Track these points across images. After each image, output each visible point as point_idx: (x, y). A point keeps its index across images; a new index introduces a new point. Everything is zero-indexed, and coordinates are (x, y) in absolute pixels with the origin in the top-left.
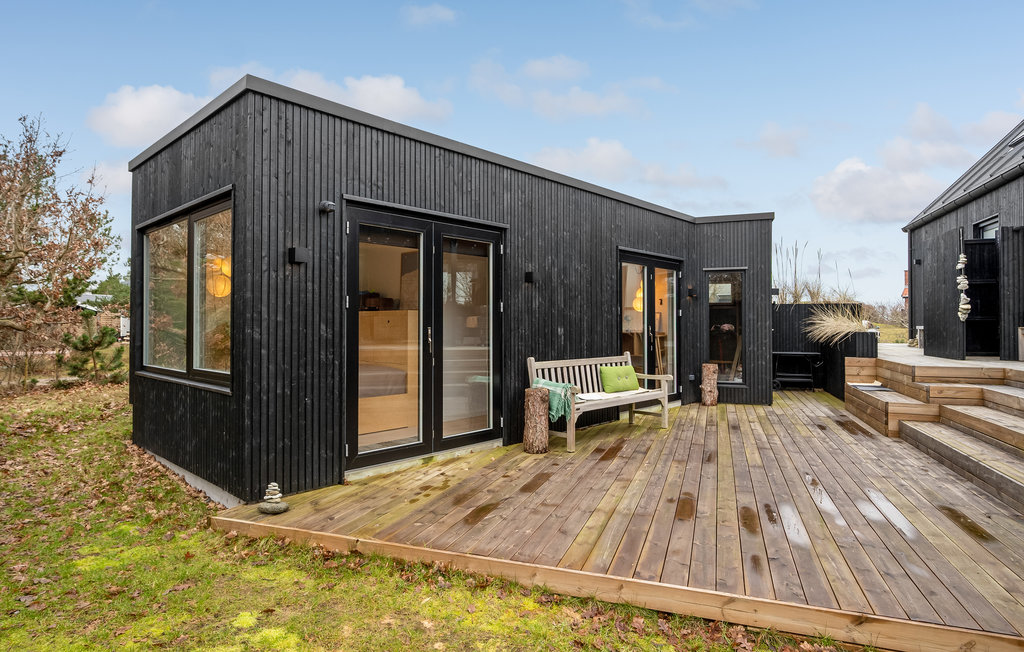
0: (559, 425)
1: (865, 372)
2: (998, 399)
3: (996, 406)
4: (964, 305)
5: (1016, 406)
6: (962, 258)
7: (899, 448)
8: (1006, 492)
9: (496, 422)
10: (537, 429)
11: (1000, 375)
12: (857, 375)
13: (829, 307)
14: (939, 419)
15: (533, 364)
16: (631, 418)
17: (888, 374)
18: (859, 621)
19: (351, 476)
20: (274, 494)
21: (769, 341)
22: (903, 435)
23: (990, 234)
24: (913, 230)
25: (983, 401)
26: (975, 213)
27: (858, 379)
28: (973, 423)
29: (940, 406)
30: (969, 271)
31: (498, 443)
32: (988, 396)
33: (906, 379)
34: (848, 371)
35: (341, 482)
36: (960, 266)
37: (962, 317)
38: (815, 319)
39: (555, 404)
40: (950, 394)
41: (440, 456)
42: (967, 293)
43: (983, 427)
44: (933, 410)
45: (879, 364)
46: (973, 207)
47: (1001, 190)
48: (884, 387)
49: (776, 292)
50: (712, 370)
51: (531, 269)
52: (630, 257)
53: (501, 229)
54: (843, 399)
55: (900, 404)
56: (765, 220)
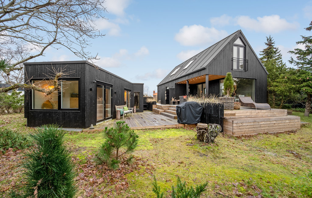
0: (122, 115)
3: (170, 110)
4: (166, 98)
5: (172, 109)
7: (161, 115)
9: (111, 116)
10: (119, 116)
11: (170, 106)
12: (154, 107)
13: (150, 98)
14: (164, 112)
15: (116, 107)
16: (127, 115)
17: (158, 107)
18: (165, 126)
19: (97, 124)
20: (92, 126)
21: (143, 103)
23: (168, 88)
24: (158, 86)
25: (168, 109)
26: (166, 85)
30: (166, 93)
31: (111, 119)
33: (160, 107)
35: (96, 125)
38: (147, 99)
39: (121, 112)
40: (165, 109)
41: (105, 121)
42: (166, 96)
44: (164, 111)
45: (157, 106)
47: (169, 83)
48: (157, 108)
49: (144, 95)
50: (135, 107)
51: (115, 91)
52: (125, 89)
53: (112, 85)
54: (152, 111)
55: (160, 110)
56: (143, 84)
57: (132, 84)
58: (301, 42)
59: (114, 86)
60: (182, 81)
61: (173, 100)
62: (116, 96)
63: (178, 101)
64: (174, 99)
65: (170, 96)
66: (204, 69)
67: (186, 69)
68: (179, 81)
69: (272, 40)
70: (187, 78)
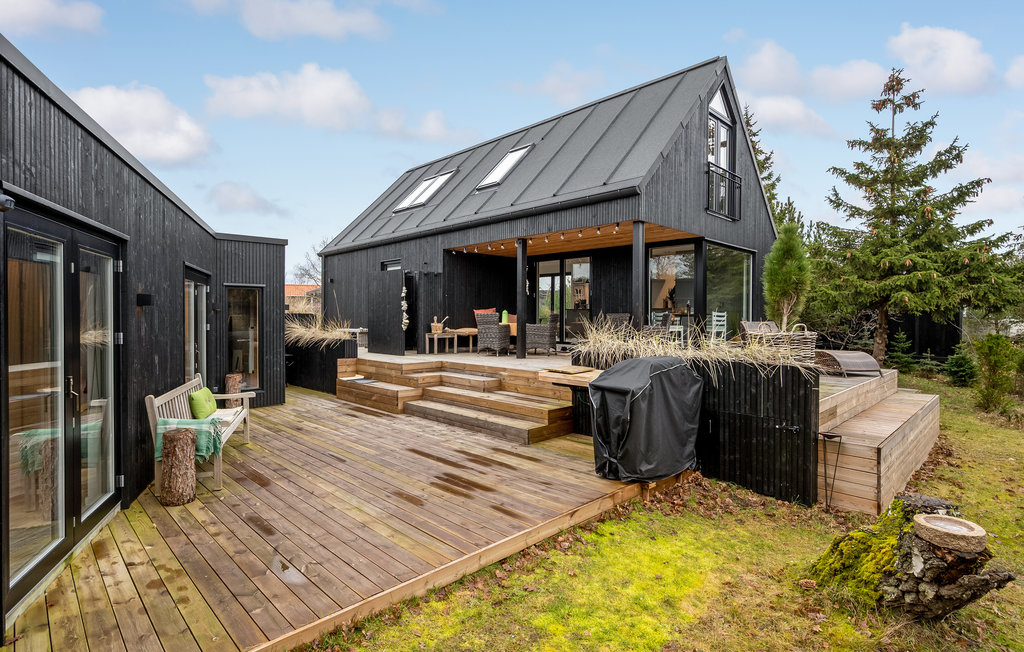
1: (349, 369)
2: (454, 381)
3: (453, 385)
4: (405, 321)
5: (468, 384)
6: (404, 289)
8: (509, 434)
9: (116, 482)
11: (440, 365)
12: (345, 373)
14: (422, 397)
15: (153, 401)
17: (372, 370)
22: (408, 411)
24: (325, 256)
25: (441, 383)
26: (383, 254)
27: (346, 374)
28: (455, 397)
29: (423, 390)
30: (407, 298)
31: (118, 508)
32: (444, 379)
33: (393, 373)
34: (340, 369)
36: (403, 295)
37: (404, 328)
39: (203, 442)
40: (427, 380)
41: (78, 549)
42: (407, 312)
43: (463, 399)
44: (419, 392)
45: (363, 362)
46: (381, 250)
47: (403, 244)
48: (375, 380)
50: (238, 380)
51: (140, 289)
52: (190, 273)
53: (124, 242)
54: (335, 394)
55: (403, 390)
56: (280, 245)
57: (217, 239)
58: (861, 143)
59: (132, 253)
60: (490, 243)
61: (437, 329)
62: (144, 326)
63: (459, 337)
64: (441, 325)
65: (422, 313)
66: (631, 194)
67: (498, 184)
68: (472, 241)
69: (751, 123)
70: (521, 229)
